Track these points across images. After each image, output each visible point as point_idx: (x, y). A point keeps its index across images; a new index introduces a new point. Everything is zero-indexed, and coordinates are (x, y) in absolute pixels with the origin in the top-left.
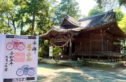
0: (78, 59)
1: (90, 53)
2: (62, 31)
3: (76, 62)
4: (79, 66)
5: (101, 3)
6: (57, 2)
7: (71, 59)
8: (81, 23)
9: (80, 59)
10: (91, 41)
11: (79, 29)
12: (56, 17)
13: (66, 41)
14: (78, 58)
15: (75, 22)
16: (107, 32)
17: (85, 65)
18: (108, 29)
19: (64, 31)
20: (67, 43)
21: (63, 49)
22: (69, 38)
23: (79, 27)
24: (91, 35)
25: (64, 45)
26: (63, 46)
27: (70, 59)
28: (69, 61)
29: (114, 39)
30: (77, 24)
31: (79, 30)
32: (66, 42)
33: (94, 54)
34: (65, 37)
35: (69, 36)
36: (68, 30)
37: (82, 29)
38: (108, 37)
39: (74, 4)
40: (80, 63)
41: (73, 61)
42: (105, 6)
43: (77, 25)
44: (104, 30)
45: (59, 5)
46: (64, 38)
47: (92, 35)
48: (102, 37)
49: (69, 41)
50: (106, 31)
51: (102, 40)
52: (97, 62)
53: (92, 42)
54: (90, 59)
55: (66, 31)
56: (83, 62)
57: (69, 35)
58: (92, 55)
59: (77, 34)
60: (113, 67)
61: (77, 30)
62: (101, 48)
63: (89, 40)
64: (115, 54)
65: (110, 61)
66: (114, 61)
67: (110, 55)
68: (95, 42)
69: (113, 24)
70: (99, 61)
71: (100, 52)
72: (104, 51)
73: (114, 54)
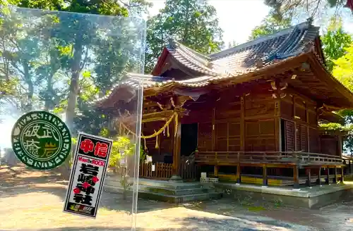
0: (204, 175)
1: (238, 155)
2: (148, 87)
3: (196, 187)
4: (199, 201)
5: (279, 5)
6: (148, 6)
7: (179, 177)
8: (212, 64)
9: (207, 176)
10: (243, 118)
11: (203, 81)
12: (150, 52)
13: (163, 119)
14: (202, 173)
16: (292, 88)
17: (221, 197)
18: (294, 77)
19: (153, 86)
20: (167, 124)
21: (157, 146)
22: (172, 108)
23: (204, 74)
24: (242, 98)
25: (160, 132)
26: (156, 134)
27: (174, 177)
28: (173, 184)
30: (199, 67)
31: (204, 84)
32: (164, 122)
33: (251, 158)
34: (160, 105)
35: (172, 102)
36: (165, 82)
37: (212, 80)
38: (297, 105)
39: (202, 12)
40: (205, 191)
41: (184, 182)
43: (199, 70)
44: (281, 84)
45: (159, 15)
46: (159, 109)
48: (278, 105)
49: (173, 120)
50: (290, 86)
51: (277, 115)
52: (260, 185)
53: (246, 121)
54: (238, 176)
55: (157, 87)
56: (216, 186)
57: (172, 99)
58: (245, 162)
59: (198, 95)
60: (310, 203)
61: (197, 83)
62: (275, 141)
63: (238, 116)
64: (321, 160)
65: (302, 181)
66: (318, 183)
67: (303, 163)
68: (256, 121)
69: (307, 62)
70: (266, 184)
71: (267, 154)
72: (283, 150)
73: (317, 159)
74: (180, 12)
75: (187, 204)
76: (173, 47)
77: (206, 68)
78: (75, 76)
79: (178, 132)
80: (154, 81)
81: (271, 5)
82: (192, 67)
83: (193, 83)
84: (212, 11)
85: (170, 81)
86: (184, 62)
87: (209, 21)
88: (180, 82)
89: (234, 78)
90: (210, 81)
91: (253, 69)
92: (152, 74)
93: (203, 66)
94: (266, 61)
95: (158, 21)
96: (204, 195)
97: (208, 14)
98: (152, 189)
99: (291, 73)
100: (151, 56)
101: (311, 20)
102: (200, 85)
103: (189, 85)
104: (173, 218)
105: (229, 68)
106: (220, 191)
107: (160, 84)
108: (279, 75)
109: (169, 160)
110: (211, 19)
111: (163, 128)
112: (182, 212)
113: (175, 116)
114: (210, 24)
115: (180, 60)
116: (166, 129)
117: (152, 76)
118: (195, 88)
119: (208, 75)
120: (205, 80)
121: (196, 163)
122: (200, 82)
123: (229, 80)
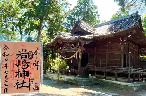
0: (90, 75)
1: (105, 68)
2: (69, 38)
3: (87, 80)
4: (88, 86)
5: (124, 6)
7: (80, 75)
8: (95, 29)
9: (92, 75)
10: (107, 52)
12: (70, 23)
13: (74, 51)
15: (88, 28)
16: (128, 40)
17: (97, 84)
18: (130, 36)
19: (71, 38)
21: (72, 62)
22: (78, 47)
23: (92, 34)
24: (107, 44)
26: (72, 57)
27: (78, 75)
28: (78, 78)
29: (140, 50)
33: (110, 69)
35: (79, 45)
36: (76, 37)
38: (131, 47)
39: (92, 8)
41: (82, 77)
42: (129, 9)
43: (90, 32)
44: (124, 39)
46: (73, 47)
47: (109, 44)
48: (122, 47)
51: (122, 51)
52: (114, 80)
54: (104, 76)
55: (73, 38)
56: (95, 80)
57: (78, 43)
58: (108, 71)
59: (89, 42)
60: (135, 89)
62: (120, 62)
64: (140, 71)
65: (132, 80)
66: (138, 81)
67: (132, 72)
68: (113, 53)
69: (135, 30)
70: (116, 80)
71: (117, 68)
72: (124, 66)
73: (138, 71)
74: (83, 7)
75: (83, 87)
76: (79, 22)
77: (93, 31)
78: (40, 33)
79: (80, 57)
80: (71, 36)
81: (121, 5)
82: (87, 30)
83: (87, 37)
84: (96, 7)
85: (78, 36)
86: (84, 28)
87: (94, 11)
88: (82, 37)
89: (104, 36)
90: (94, 37)
91: (113, 32)
92: (71, 33)
93: (91, 30)
94: (118, 29)
95: (73, 11)
96: (90, 83)
97: (94, 8)
98: (69, 80)
99: (128, 34)
100: (70, 25)
101: (137, 12)
102: (90, 38)
103: (86, 38)
104: (77, 92)
105: (102, 31)
106: (97, 82)
107: (74, 37)
108: (123, 35)
109: (76, 68)
110: (96, 11)
111: (74, 55)
112: (81, 89)
113: (79, 50)
114: (95, 13)
115: (82, 27)
116: (76, 55)
117: (70, 34)
118: (88, 39)
119: (94, 34)
120: (92, 36)
121: (87, 70)
122: (90, 37)
123: (102, 36)
